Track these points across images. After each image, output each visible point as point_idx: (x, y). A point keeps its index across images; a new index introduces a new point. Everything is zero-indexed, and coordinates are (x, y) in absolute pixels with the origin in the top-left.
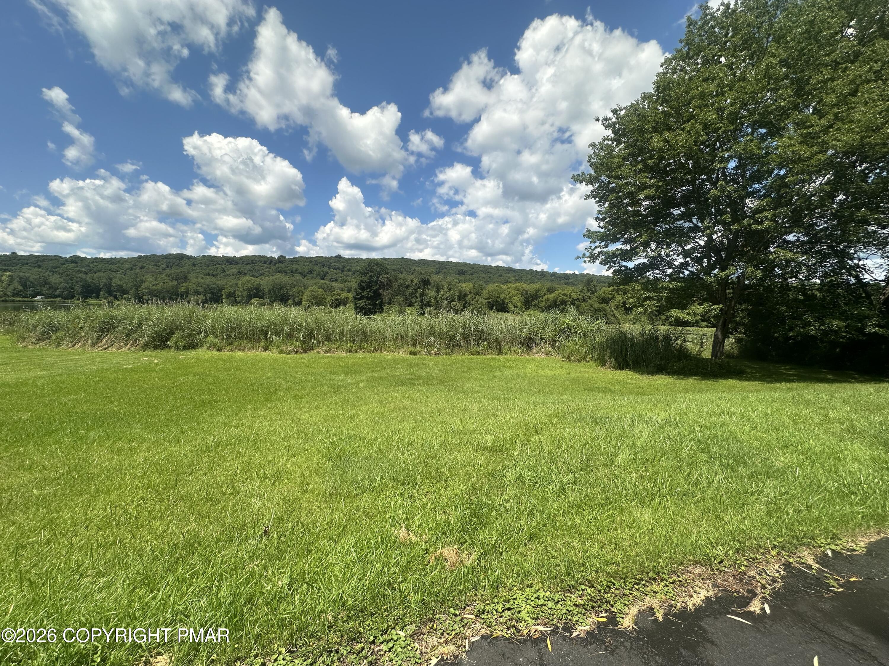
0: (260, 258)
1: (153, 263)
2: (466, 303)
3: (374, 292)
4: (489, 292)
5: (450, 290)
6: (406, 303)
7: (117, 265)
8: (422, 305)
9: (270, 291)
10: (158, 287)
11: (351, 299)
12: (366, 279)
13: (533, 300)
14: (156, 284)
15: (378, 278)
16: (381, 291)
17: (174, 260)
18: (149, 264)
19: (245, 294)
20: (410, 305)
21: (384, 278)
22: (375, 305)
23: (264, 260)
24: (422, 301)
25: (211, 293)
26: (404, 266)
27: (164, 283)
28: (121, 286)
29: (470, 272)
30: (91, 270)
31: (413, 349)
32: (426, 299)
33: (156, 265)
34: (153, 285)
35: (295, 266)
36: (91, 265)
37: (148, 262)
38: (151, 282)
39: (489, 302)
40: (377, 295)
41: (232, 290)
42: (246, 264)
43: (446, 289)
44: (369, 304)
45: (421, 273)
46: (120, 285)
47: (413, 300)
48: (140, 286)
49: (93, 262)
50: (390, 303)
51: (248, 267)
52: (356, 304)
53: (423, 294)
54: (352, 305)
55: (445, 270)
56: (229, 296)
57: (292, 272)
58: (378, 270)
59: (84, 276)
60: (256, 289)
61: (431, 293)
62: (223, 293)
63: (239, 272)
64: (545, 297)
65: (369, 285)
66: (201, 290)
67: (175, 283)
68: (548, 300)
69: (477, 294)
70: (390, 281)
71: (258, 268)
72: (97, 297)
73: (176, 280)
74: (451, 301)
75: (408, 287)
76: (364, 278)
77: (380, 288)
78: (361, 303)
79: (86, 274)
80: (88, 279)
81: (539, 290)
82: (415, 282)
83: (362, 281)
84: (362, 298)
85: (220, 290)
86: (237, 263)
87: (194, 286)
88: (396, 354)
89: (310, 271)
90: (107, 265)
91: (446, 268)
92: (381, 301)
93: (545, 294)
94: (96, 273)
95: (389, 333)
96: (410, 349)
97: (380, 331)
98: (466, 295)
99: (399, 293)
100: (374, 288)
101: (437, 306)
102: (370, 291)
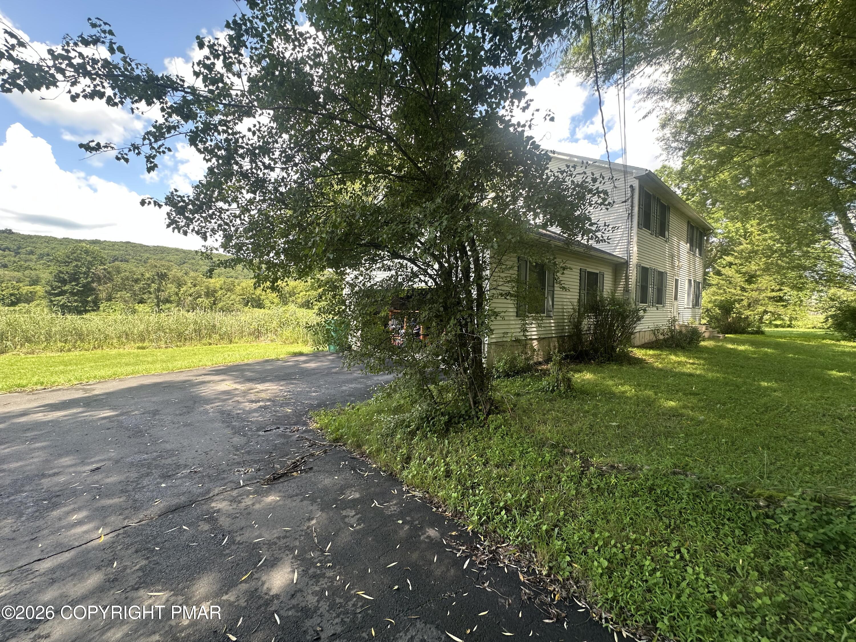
2: (216, 299)
3: (83, 286)
4: (243, 289)
5: (195, 286)
6: (135, 299)
8: (158, 302)
11: (40, 294)
12: (70, 269)
13: (290, 296)
15: (89, 269)
16: (94, 285)
20: (141, 301)
21: (99, 270)
22: (85, 303)
24: (157, 297)
26: (131, 252)
31: (141, 345)
32: (163, 295)
39: (243, 299)
40: (88, 290)
43: (189, 285)
44: (76, 301)
45: (156, 266)
47: (145, 296)
50: (109, 299)
52: (51, 301)
53: (159, 290)
54: (44, 302)
55: (193, 261)
58: (89, 258)
61: (172, 288)
65: (74, 278)
69: (229, 290)
70: (109, 273)
74: (197, 298)
75: (137, 281)
76: (64, 269)
77: (93, 281)
78: (62, 300)
82: (147, 275)
83: (60, 272)
84: (62, 293)
88: (121, 350)
92: (96, 298)
95: (110, 331)
96: (137, 345)
97: (99, 330)
98: (215, 291)
99: (123, 287)
100: (83, 281)
101: (179, 303)
102: (76, 285)
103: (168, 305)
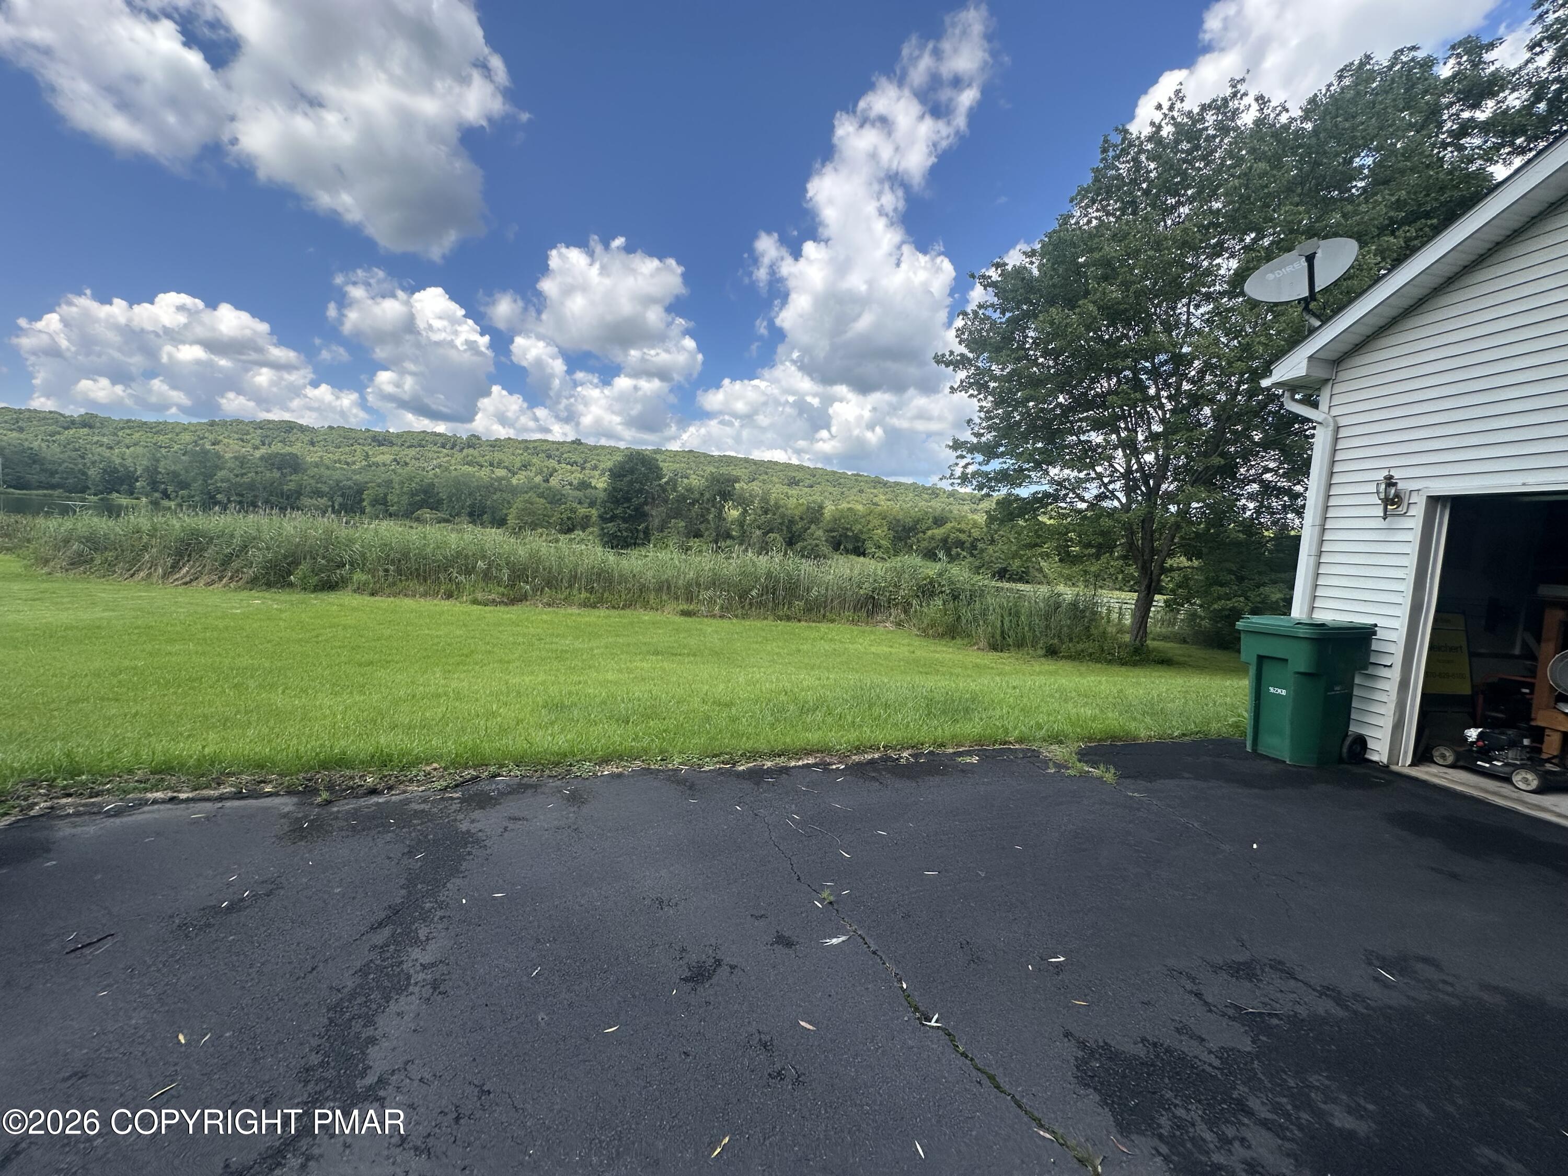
0: (433, 438)
1: (236, 436)
2: (793, 536)
3: (636, 510)
4: (834, 521)
5: (766, 513)
6: (690, 531)
7: (169, 436)
8: (717, 536)
9: (450, 498)
10: (246, 479)
11: (594, 519)
12: (623, 485)
13: (908, 537)
14: (243, 475)
15: (643, 485)
16: (646, 508)
17: (276, 433)
18: (229, 437)
19: (405, 500)
20: (698, 535)
21: (653, 486)
22: (636, 533)
23: (441, 440)
24: (716, 529)
25: (343, 495)
26: (693, 465)
27: (257, 473)
28: (175, 474)
29: (807, 482)
30: (119, 443)
31: (685, 607)
32: (724, 525)
33: (243, 441)
34: (237, 476)
35: (498, 456)
36: (120, 434)
37: (226, 434)
38: (231, 470)
39: (833, 537)
40: (640, 515)
41: (381, 491)
42: (409, 447)
43: (759, 511)
44: (626, 530)
46: (174, 472)
47: (702, 527)
48: (211, 477)
49: (123, 428)
50: (662, 529)
51: (412, 452)
52: (603, 529)
53: (719, 517)
54: (596, 530)
55: (766, 477)
56: (375, 502)
57: (491, 465)
58: (645, 470)
59: (107, 453)
60: (425, 492)
62: (364, 496)
63: (395, 460)
64: (929, 533)
65: (627, 497)
66: (325, 489)
67: (276, 474)
68: (932, 538)
69: (813, 521)
70: (664, 491)
71: (430, 455)
72: (131, 493)
73: (279, 469)
74: (768, 533)
75: (695, 502)
76: (619, 484)
77: (646, 503)
78: (611, 527)
79: (111, 448)
80: (114, 458)
81: (918, 520)
82: (707, 495)
83: (615, 488)
84: (612, 519)
85: (360, 492)
86: (392, 444)
87: (312, 481)
88: (658, 613)
89: (525, 466)
90: (150, 435)
91: (766, 473)
92: (647, 528)
93: (928, 529)
94: (128, 448)
95: (649, 580)
96: (681, 607)
97: (634, 576)
98: (795, 522)
99: (678, 514)
100: (635, 502)
101: (743, 539)
102: (628, 508)
103: (729, 542)
